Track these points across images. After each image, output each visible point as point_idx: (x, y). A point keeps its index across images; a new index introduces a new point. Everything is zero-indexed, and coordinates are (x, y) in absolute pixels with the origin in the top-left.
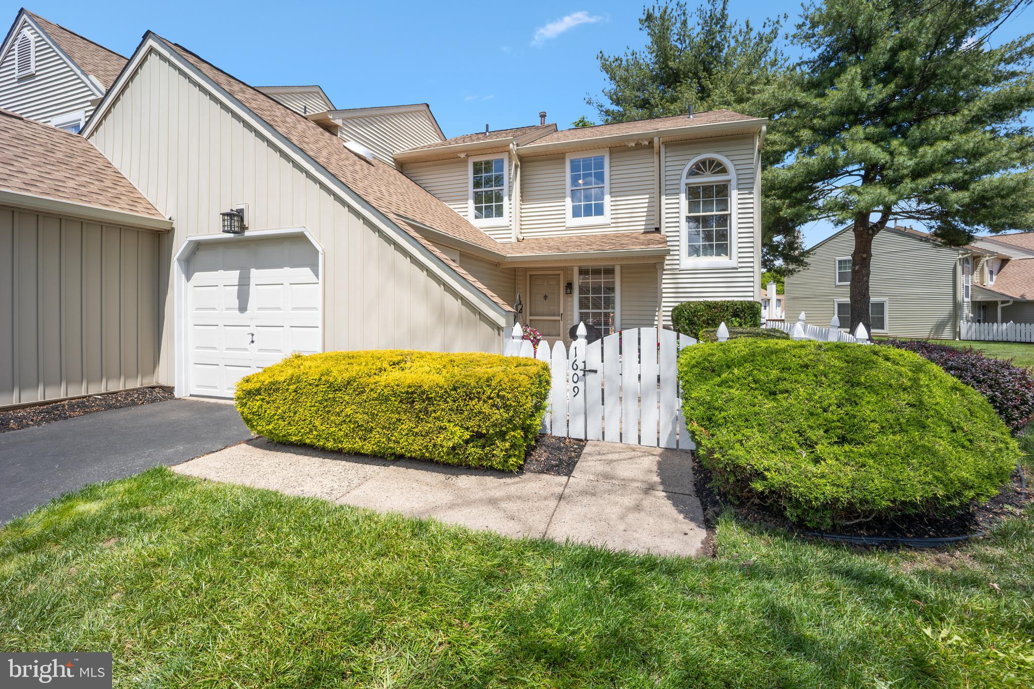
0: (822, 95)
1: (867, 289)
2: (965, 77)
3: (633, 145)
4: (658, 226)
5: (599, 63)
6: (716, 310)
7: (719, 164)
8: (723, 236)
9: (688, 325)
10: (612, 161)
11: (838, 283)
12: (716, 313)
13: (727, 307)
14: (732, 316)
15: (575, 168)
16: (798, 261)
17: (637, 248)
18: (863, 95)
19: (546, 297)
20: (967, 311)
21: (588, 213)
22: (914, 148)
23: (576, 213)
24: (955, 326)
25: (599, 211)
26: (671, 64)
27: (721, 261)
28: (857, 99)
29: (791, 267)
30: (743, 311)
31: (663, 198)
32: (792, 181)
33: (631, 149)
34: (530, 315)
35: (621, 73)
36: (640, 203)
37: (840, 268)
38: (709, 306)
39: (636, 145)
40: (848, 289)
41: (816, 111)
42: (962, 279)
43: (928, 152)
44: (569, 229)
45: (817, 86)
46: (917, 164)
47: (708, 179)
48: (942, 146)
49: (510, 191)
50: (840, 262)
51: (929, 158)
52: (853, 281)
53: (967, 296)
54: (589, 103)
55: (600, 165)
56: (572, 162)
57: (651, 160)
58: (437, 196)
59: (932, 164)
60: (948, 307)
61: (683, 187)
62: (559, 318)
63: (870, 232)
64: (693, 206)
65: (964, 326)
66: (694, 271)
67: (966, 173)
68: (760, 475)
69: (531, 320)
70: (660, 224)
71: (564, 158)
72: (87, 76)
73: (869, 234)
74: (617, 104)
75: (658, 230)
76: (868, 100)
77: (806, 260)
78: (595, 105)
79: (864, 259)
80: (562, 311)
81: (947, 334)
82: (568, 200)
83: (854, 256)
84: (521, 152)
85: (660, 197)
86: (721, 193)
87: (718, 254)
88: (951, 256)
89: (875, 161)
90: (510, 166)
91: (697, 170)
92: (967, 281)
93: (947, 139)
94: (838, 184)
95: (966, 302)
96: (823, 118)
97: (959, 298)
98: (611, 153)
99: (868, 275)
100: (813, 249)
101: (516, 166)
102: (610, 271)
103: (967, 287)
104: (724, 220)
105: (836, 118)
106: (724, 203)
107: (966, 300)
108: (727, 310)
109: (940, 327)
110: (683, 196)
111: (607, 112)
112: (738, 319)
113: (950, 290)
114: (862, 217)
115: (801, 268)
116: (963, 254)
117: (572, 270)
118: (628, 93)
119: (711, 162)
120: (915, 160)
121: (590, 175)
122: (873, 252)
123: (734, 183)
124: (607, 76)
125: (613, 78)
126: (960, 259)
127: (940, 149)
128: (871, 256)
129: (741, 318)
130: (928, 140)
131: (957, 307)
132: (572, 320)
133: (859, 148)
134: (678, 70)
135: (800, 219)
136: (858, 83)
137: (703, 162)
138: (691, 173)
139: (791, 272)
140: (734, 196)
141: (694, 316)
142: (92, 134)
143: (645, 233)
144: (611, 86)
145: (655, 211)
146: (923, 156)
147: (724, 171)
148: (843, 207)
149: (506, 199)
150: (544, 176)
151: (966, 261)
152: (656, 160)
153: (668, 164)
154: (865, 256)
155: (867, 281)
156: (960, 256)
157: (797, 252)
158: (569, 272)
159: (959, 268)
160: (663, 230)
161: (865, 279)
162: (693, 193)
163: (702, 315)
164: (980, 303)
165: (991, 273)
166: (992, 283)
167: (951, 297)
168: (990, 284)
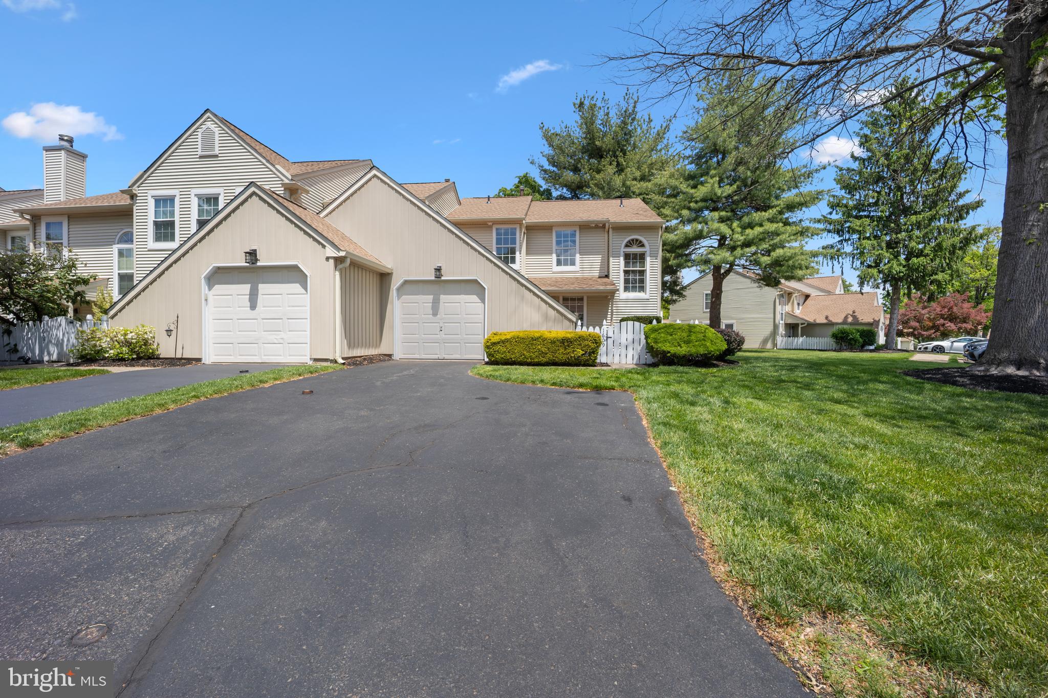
0: (695, 187)
1: (719, 314)
2: (773, 185)
3: (593, 225)
4: (607, 274)
5: (540, 133)
7: (641, 242)
8: (642, 281)
10: (581, 233)
11: (704, 310)
15: (558, 236)
16: (679, 293)
17: (602, 288)
18: (719, 192)
20: (782, 330)
21: (566, 264)
22: (744, 229)
23: (559, 263)
24: (774, 340)
25: (573, 263)
26: (597, 143)
27: (641, 295)
28: (715, 194)
29: (674, 298)
31: (611, 259)
32: (676, 242)
33: (592, 228)
35: (556, 142)
36: (596, 261)
37: (704, 299)
39: (595, 225)
40: (708, 315)
41: (691, 199)
42: (779, 308)
43: (751, 233)
44: (554, 273)
45: (693, 179)
46: (745, 239)
47: (635, 250)
48: (758, 230)
49: (521, 248)
50: (705, 294)
51: (751, 237)
52: (711, 309)
53: (782, 320)
54: (532, 163)
55: (574, 235)
56: (556, 232)
57: (604, 236)
59: (753, 239)
60: (771, 328)
61: (622, 254)
63: (722, 276)
64: (627, 264)
65: (779, 340)
66: (627, 300)
67: (770, 245)
68: (669, 352)
70: (609, 273)
71: (552, 230)
72: (274, 166)
73: (721, 278)
74: (554, 166)
75: (607, 276)
76: (722, 193)
77: (684, 293)
78: (537, 165)
79: (718, 294)
81: (769, 345)
82: (554, 256)
83: (712, 291)
84: (527, 224)
85: (608, 259)
86: (642, 257)
87: (639, 292)
88: (771, 293)
89: (724, 235)
90: (521, 232)
91: (629, 244)
92: (782, 310)
93: (761, 225)
94: (703, 244)
95: (781, 323)
96: (696, 202)
97: (777, 321)
98: (580, 229)
99: (720, 304)
100: (689, 285)
101: (524, 233)
102: (581, 299)
103: (782, 314)
104: (642, 273)
105: (703, 204)
106: (643, 262)
107: (781, 322)
108: (647, 320)
109: (765, 341)
110: (622, 259)
111: (545, 171)
113: (772, 316)
114: (717, 268)
115: (681, 299)
116: (777, 292)
118: (562, 159)
119: (637, 240)
120: (744, 237)
121: (567, 241)
122: (723, 289)
123: (648, 253)
124: (546, 143)
125: (551, 145)
126: (778, 295)
127: (756, 232)
128: (722, 292)
130: (751, 226)
131: (776, 327)
133: (716, 225)
134: (601, 147)
135: (680, 266)
136: (716, 185)
137: (633, 240)
138: (627, 246)
139: (675, 301)
140: (648, 260)
142: (327, 215)
143: (599, 277)
144: (548, 151)
145: (606, 265)
146: (748, 235)
147: (643, 246)
148: (707, 262)
149: (517, 253)
150: (540, 239)
151: (782, 296)
152: (606, 235)
153: (613, 239)
154: (718, 291)
155: (720, 308)
157: (678, 288)
159: (777, 301)
160: (611, 277)
162: (627, 257)
164: (790, 324)
165: (798, 304)
166: (799, 311)
167: (772, 320)
168: (797, 312)
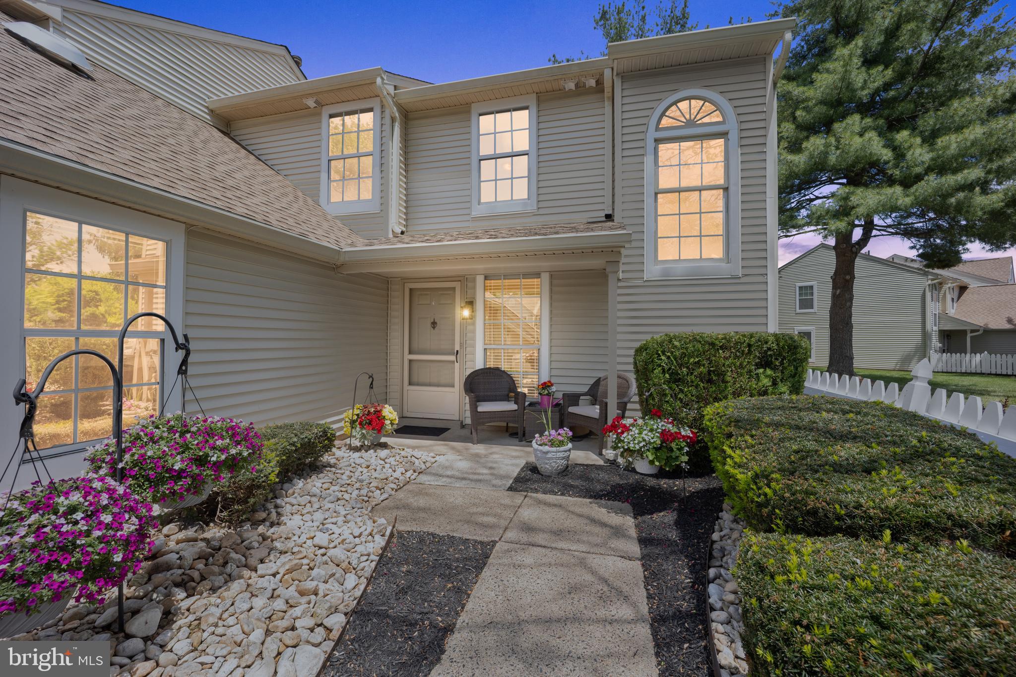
1: (850, 316)
3: (571, 86)
4: (610, 212)
6: (727, 354)
7: (710, 107)
9: (668, 382)
10: (541, 113)
11: (798, 311)
12: (726, 358)
13: (749, 346)
14: (759, 366)
19: (434, 324)
20: (935, 343)
22: (930, 139)
30: (780, 354)
31: (618, 162)
33: (569, 95)
34: (410, 353)
36: (582, 177)
37: (800, 295)
38: (713, 344)
39: (577, 86)
42: (933, 308)
43: (951, 143)
44: (475, 219)
47: (691, 130)
49: (383, 157)
50: (801, 288)
51: (953, 149)
53: (936, 325)
57: (599, 111)
58: (276, 168)
60: (917, 338)
61: (651, 145)
62: (453, 358)
63: (854, 249)
65: (933, 356)
66: (668, 282)
69: (410, 361)
70: (613, 209)
71: (468, 112)
73: (853, 253)
75: (610, 218)
79: (847, 281)
80: (457, 348)
82: (475, 176)
83: (834, 277)
84: (403, 100)
85: (613, 162)
88: (919, 282)
89: (875, 158)
90: (383, 118)
91: (672, 117)
92: (935, 308)
94: (818, 193)
95: (933, 328)
96: (807, 110)
97: (927, 328)
98: (539, 102)
99: (851, 299)
101: (393, 120)
103: (935, 314)
104: (716, 198)
105: (823, 109)
108: (750, 352)
110: (650, 160)
112: (769, 372)
113: (919, 318)
116: (932, 280)
117: (474, 280)
119: (697, 102)
123: (733, 136)
126: (929, 285)
128: (854, 278)
129: (774, 369)
131: (925, 335)
132: (473, 361)
137: (685, 103)
138: (664, 122)
140: (735, 157)
141: (681, 366)
143: (589, 223)
145: (605, 189)
147: (717, 117)
151: (935, 286)
153: (626, 108)
154: (848, 277)
155: (851, 307)
156: (930, 282)
158: (470, 284)
159: (928, 295)
160: (617, 218)
161: (848, 304)
163: (698, 364)
164: (944, 331)
165: (953, 299)
166: (953, 311)
167: (920, 326)
168: (952, 311)
